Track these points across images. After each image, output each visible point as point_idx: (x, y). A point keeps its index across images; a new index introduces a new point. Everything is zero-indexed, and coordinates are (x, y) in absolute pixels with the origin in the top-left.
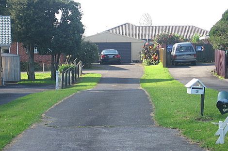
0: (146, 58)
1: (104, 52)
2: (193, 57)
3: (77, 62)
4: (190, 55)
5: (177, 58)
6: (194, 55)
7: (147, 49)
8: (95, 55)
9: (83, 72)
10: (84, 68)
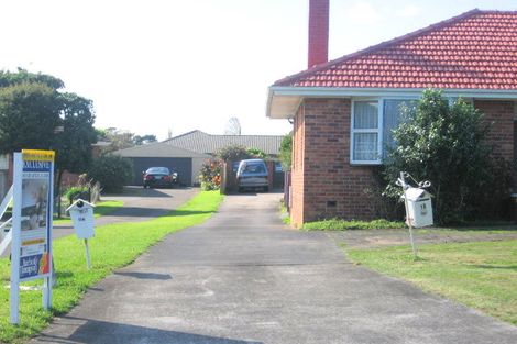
0: (205, 180)
1: (149, 171)
2: (264, 180)
3: (93, 184)
4: (260, 177)
5: (243, 181)
6: (266, 177)
7: (207, 167)
8: (127, 174)
9: (102, 198)
10: (103, 193)
